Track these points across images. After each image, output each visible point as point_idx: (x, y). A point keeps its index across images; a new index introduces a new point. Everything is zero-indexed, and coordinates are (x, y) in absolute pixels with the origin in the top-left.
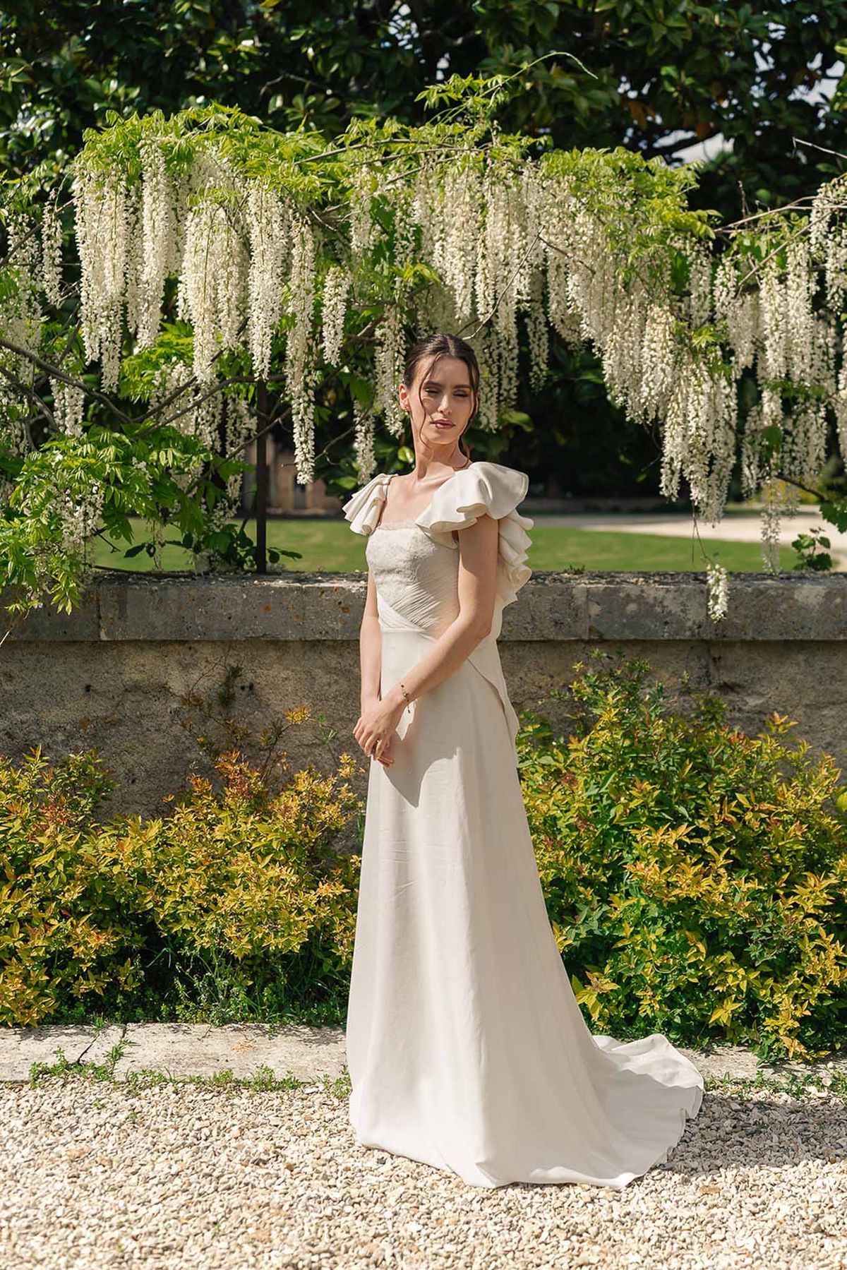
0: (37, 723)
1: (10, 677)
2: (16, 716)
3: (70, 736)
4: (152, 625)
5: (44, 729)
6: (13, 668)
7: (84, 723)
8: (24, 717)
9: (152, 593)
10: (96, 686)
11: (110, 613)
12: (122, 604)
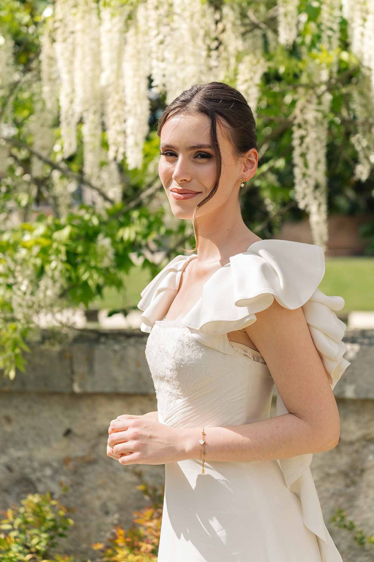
0: (31, 459)
1: (8, 420)
2: (15, 453)
3: (56, 472)
4: (115, 380)
5: (36, 465)
6: (11, 412)
7: (66, 461)
8: (19, 454)
9: (115, 351)
10: (76, 430)
11: (80, 369)
12: (90, 362)
